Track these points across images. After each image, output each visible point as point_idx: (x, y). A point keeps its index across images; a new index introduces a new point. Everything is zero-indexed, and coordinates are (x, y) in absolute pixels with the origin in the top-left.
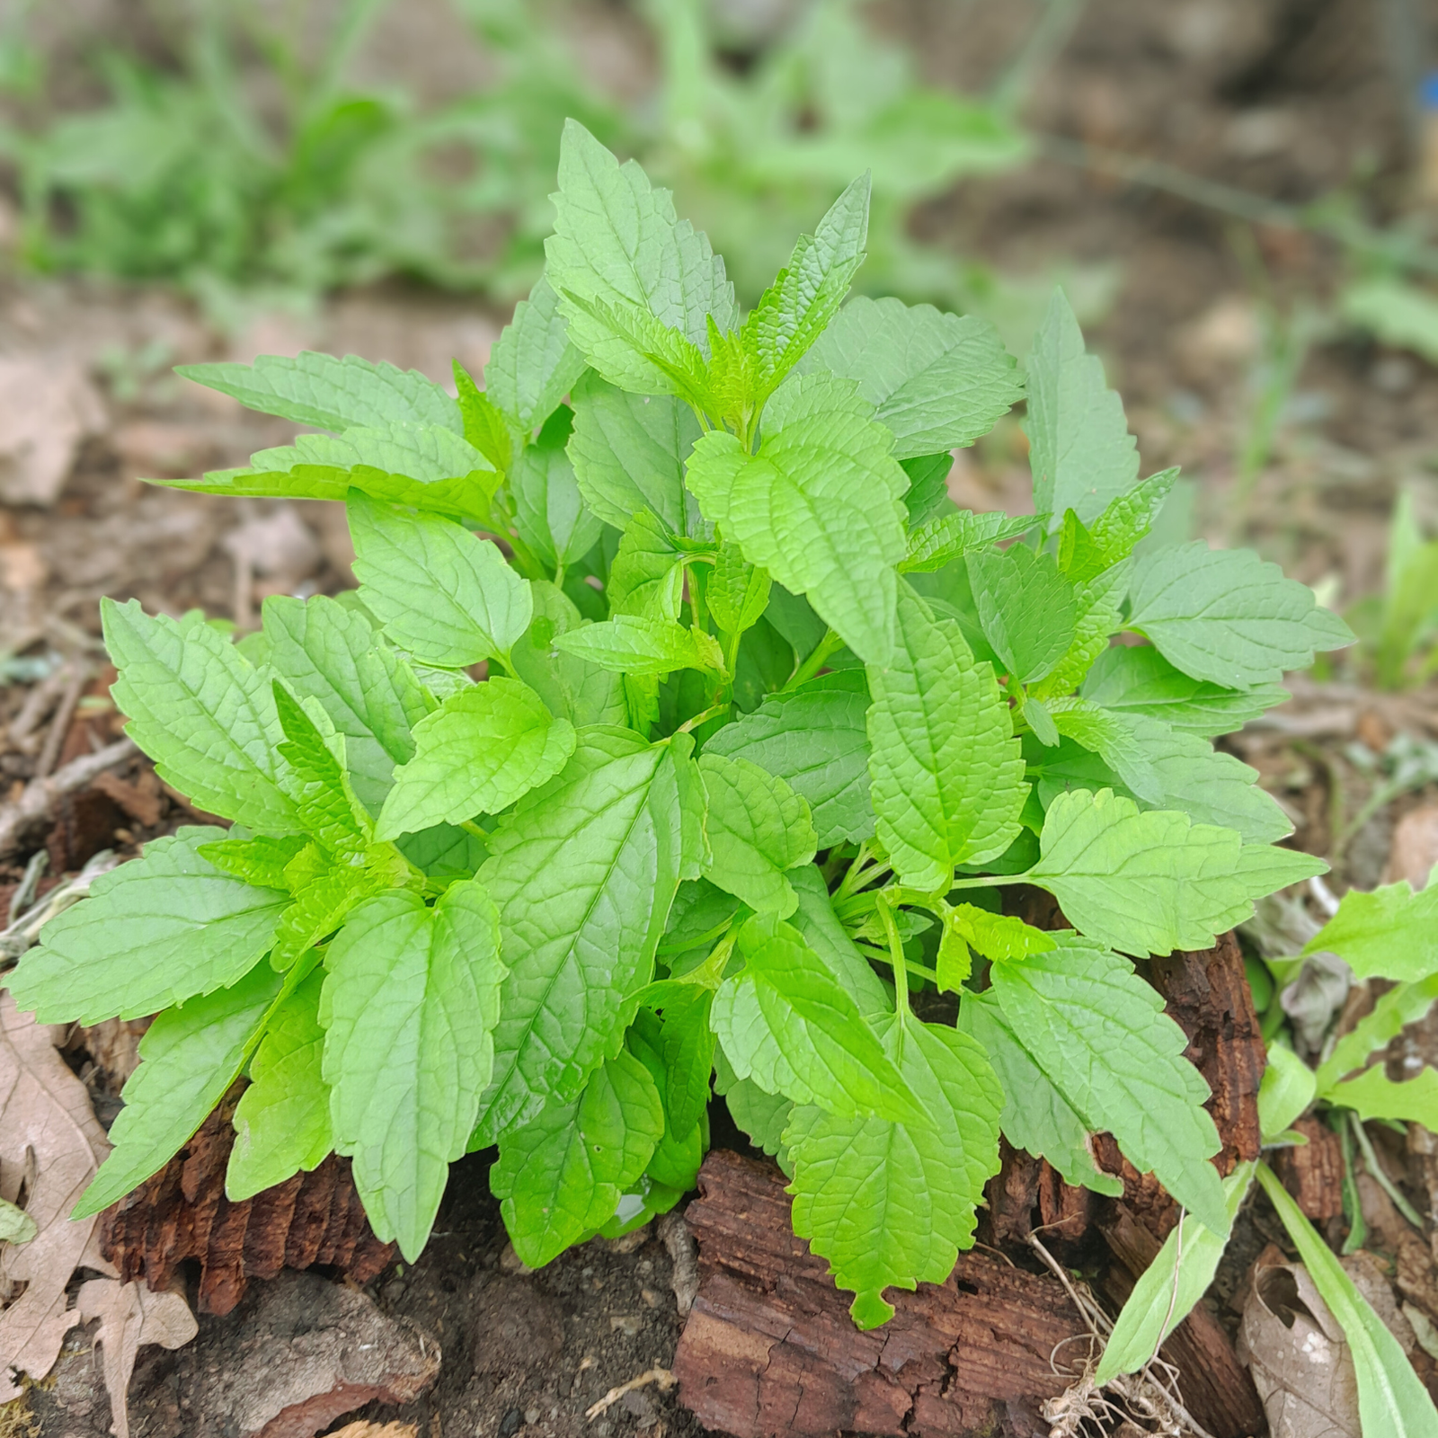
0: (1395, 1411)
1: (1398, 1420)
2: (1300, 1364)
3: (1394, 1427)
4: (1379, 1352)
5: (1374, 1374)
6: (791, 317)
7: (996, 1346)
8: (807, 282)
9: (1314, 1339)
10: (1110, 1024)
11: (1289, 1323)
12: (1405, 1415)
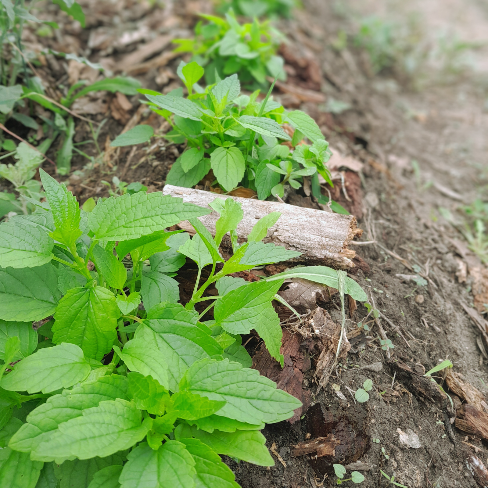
0: (311, 274)
1: (312, 274)
2: (297, 289)
3: (313, 276)
4: (298, 273)
5: (303, 275)
6: (58, 213)
7: (286, 347)
8: (54, 202)
9: (292, 284)
10: (255, 253)
11: (288, 288)
12: (312, 273)
